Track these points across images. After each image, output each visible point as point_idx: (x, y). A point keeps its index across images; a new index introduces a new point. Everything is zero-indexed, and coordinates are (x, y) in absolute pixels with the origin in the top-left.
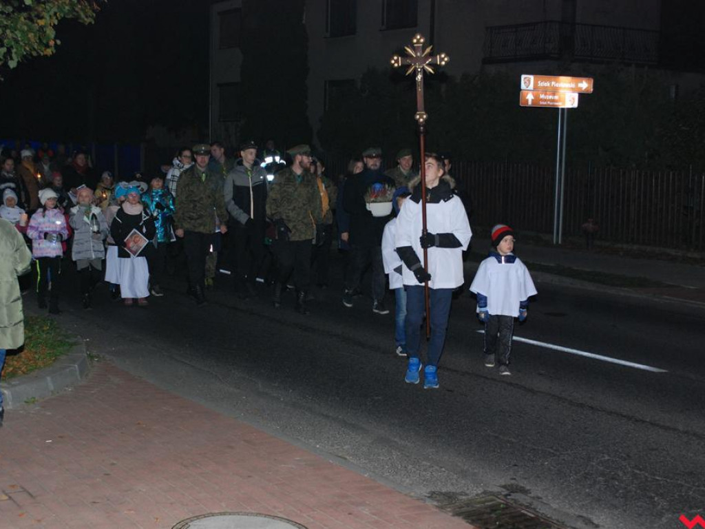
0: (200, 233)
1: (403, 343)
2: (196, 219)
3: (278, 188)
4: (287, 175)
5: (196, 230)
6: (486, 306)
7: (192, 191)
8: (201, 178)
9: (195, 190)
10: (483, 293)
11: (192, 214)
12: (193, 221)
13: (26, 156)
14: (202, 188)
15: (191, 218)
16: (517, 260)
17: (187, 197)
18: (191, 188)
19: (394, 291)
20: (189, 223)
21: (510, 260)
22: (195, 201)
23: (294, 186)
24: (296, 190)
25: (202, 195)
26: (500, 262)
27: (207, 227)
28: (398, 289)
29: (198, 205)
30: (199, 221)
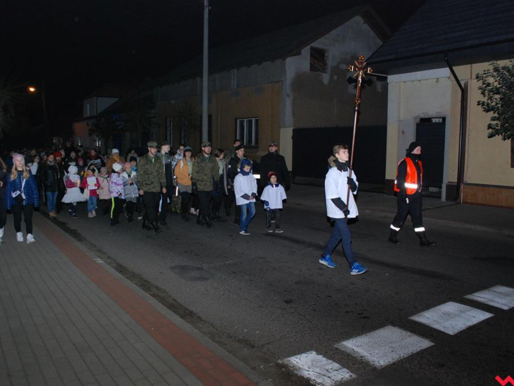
0: (152, 192)
1: (244, 229)
2: (150, 185)
3: (197, 164)
4: (201, 158)
5: (151, 191)
6: (268, 205)
7: (147, 168)
8: (152, 161)
9: (149, 168)
10: (267, 200)
11: (147, 182)
12: (148, 186)
13: (115, 153)
14: (152, 166)
15: (147, 184)
16: (280, 185)
17: (144, 172)
18: (146, 167)
19: (239, 206)
20: (146, 187)
21: (277, 186)
22: (149, 174)
23: (205, 163)
24: (206, 165)
25: (153, 170)
26: (273, 187)
27: (156, 189)
28: (242, 205)
29: (150, 176)
30: (152, 186)
